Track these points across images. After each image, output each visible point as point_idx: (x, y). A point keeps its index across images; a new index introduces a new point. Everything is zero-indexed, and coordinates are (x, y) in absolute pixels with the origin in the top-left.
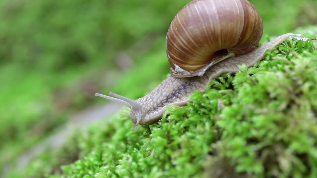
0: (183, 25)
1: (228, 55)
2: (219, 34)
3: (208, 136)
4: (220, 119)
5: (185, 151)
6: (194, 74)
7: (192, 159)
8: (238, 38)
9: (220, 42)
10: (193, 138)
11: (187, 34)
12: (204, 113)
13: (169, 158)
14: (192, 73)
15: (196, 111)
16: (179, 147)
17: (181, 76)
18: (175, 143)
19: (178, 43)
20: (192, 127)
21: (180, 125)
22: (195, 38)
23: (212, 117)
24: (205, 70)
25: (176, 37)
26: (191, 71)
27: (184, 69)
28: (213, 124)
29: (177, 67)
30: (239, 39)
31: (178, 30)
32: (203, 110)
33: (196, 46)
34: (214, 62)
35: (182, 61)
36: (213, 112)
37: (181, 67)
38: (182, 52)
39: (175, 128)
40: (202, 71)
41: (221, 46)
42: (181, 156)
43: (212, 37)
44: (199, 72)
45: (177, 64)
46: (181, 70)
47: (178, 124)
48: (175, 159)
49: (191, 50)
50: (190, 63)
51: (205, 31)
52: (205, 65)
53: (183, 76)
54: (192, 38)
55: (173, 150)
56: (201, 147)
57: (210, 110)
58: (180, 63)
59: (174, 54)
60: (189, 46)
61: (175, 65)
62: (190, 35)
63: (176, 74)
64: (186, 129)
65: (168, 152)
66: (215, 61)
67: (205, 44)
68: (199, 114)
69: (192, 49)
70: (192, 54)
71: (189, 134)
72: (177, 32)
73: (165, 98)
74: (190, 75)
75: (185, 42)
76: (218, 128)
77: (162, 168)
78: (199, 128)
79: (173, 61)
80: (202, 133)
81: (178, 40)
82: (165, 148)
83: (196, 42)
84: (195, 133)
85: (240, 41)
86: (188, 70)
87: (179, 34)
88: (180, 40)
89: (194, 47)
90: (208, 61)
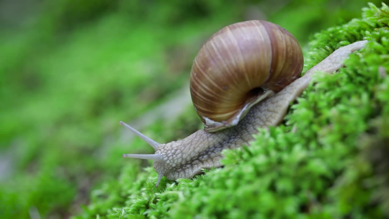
0: (202, 68)
1: (265, 93)
2: (244, 70)
3: (365, 111)
4: (382, 90)
5: (335, 127)
6: (227, 124)
7: (344, 138)
8: (268, 70)
9: (248, 79)
10: (345, 112)
11: (208, 78)
12: (361, 83)
13: (315, 136)
14: (225, 124)
15: (351, 79)
16: (328, 122)
17: (213, 129)
18: (323, 118)
19: (201, 91)
20: (345, 99)
21: (330, 96)
22: (217, 80)
23: (370, 88)
24: (238, 116)
25: (196, 84)
26: (223, 122)
27: (215, 120)
28: (372, 95)
29: (207, 119)
30: (271, 72)
31: (197, 76)
32: (359, 79)
33: (221, 89)
34: (248, 106)
35: (209, 111)
36: (372, 81)
37: (212, 119)
38: (206, 101)
39: (323, 100)
40: (236, 119)
41: (250, 84)
42: (331, 133)
43: (236, 75)
44: (232, 121)
45: (206, 116)
46: (212, 122)
47: (328, 94)
48: (323, 136)
49: (216, 96)
50: (219, 111)
51: (227, 69)
52: (238, 111)
53: (216, 129)
54: (214, 81)
55: (320, 125)
56: (356, 124)
57: (368, 79)
58: (209, 114)
59: (200, 105)
60: (213, 92)
61: (204, 117)
62: (211, 78)
63: (208, 128)
64: (337, 101)
65: (315, 127)
66: (249, 103)
67: (231, 86)
68: (355, 83)
69: (218, 95)
70: (219, 101)
71: (341, 107)
72: (197, 78)
73: (197, 155)
74: (223, 126)
75: (207, 88)
76: (378, 102)
77: (306, 146)
78: (354, 100)
79: (201, 113)
80: (357, 107)
81: (200, 87)
82: (311, 123)
83: (219, 85)
84: (348, 106)
85: (272, 73)
86: (219, 120)
87: (199, 81)
88: (202, 87)
89: (219, 92)
90: (241, 104)
